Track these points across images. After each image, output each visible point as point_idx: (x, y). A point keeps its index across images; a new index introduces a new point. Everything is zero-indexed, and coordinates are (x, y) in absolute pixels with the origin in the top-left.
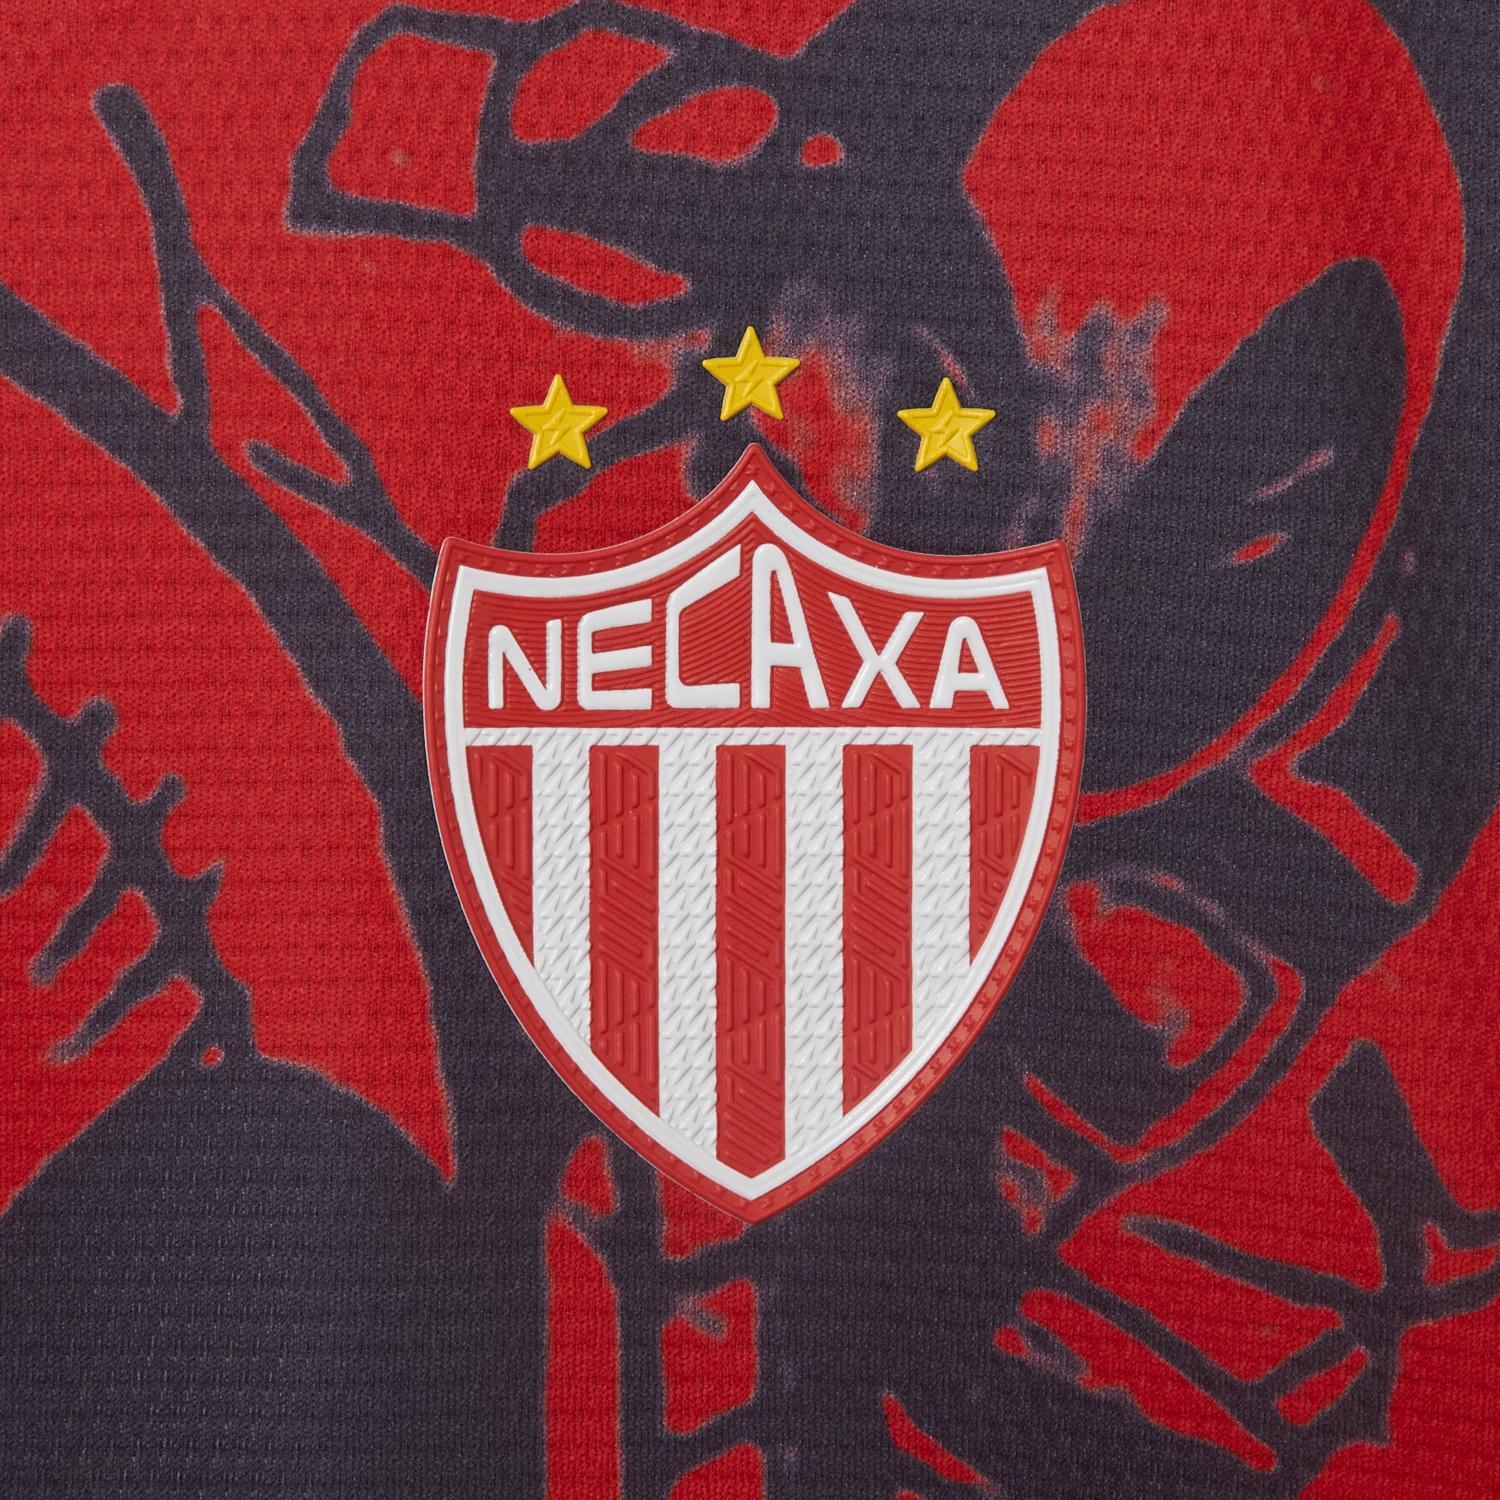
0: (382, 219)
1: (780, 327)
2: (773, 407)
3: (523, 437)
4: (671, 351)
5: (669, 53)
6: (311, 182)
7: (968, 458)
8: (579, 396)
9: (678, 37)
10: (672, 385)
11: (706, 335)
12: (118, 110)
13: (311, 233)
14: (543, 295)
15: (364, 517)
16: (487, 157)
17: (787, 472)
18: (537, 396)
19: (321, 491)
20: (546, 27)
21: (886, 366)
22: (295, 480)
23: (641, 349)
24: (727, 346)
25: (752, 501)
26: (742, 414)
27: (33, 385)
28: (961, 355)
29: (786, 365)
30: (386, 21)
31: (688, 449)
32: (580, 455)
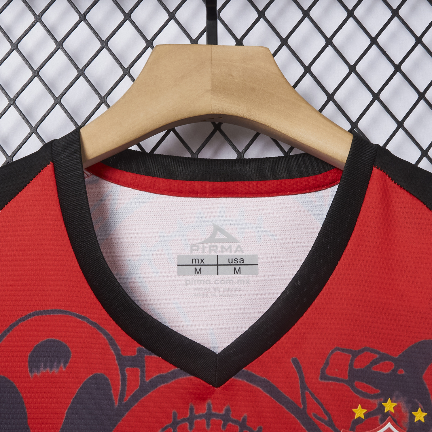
0: (333, 379)
1: (394, 398)
2: (393, 411)
3: (354, 414)
4: (377, 401)
5: (378, 356)
6: (323, 373)
7: (423, 421)
8: (363, 408)
9: (379, 353)
10: (377, 406)
11: (383, 399)
12: (295, 361)
13: (323, 381)
14: (358, 392)
15: (330, 426)
16: (350, 370)
17: (395, 421)
18: (356, 408)
19: (323, 421)
20: (359, 351)
21: (410, 405)
22: (319, 419)
23: (372, 401)
24: (386, 401)
25: (389, 425)
26: (388, 412)
27: (281, 403)
28: (422, 404)
29: (395, 404)
30: (336, 349)
31: (379, 416)
32: (363, 417)
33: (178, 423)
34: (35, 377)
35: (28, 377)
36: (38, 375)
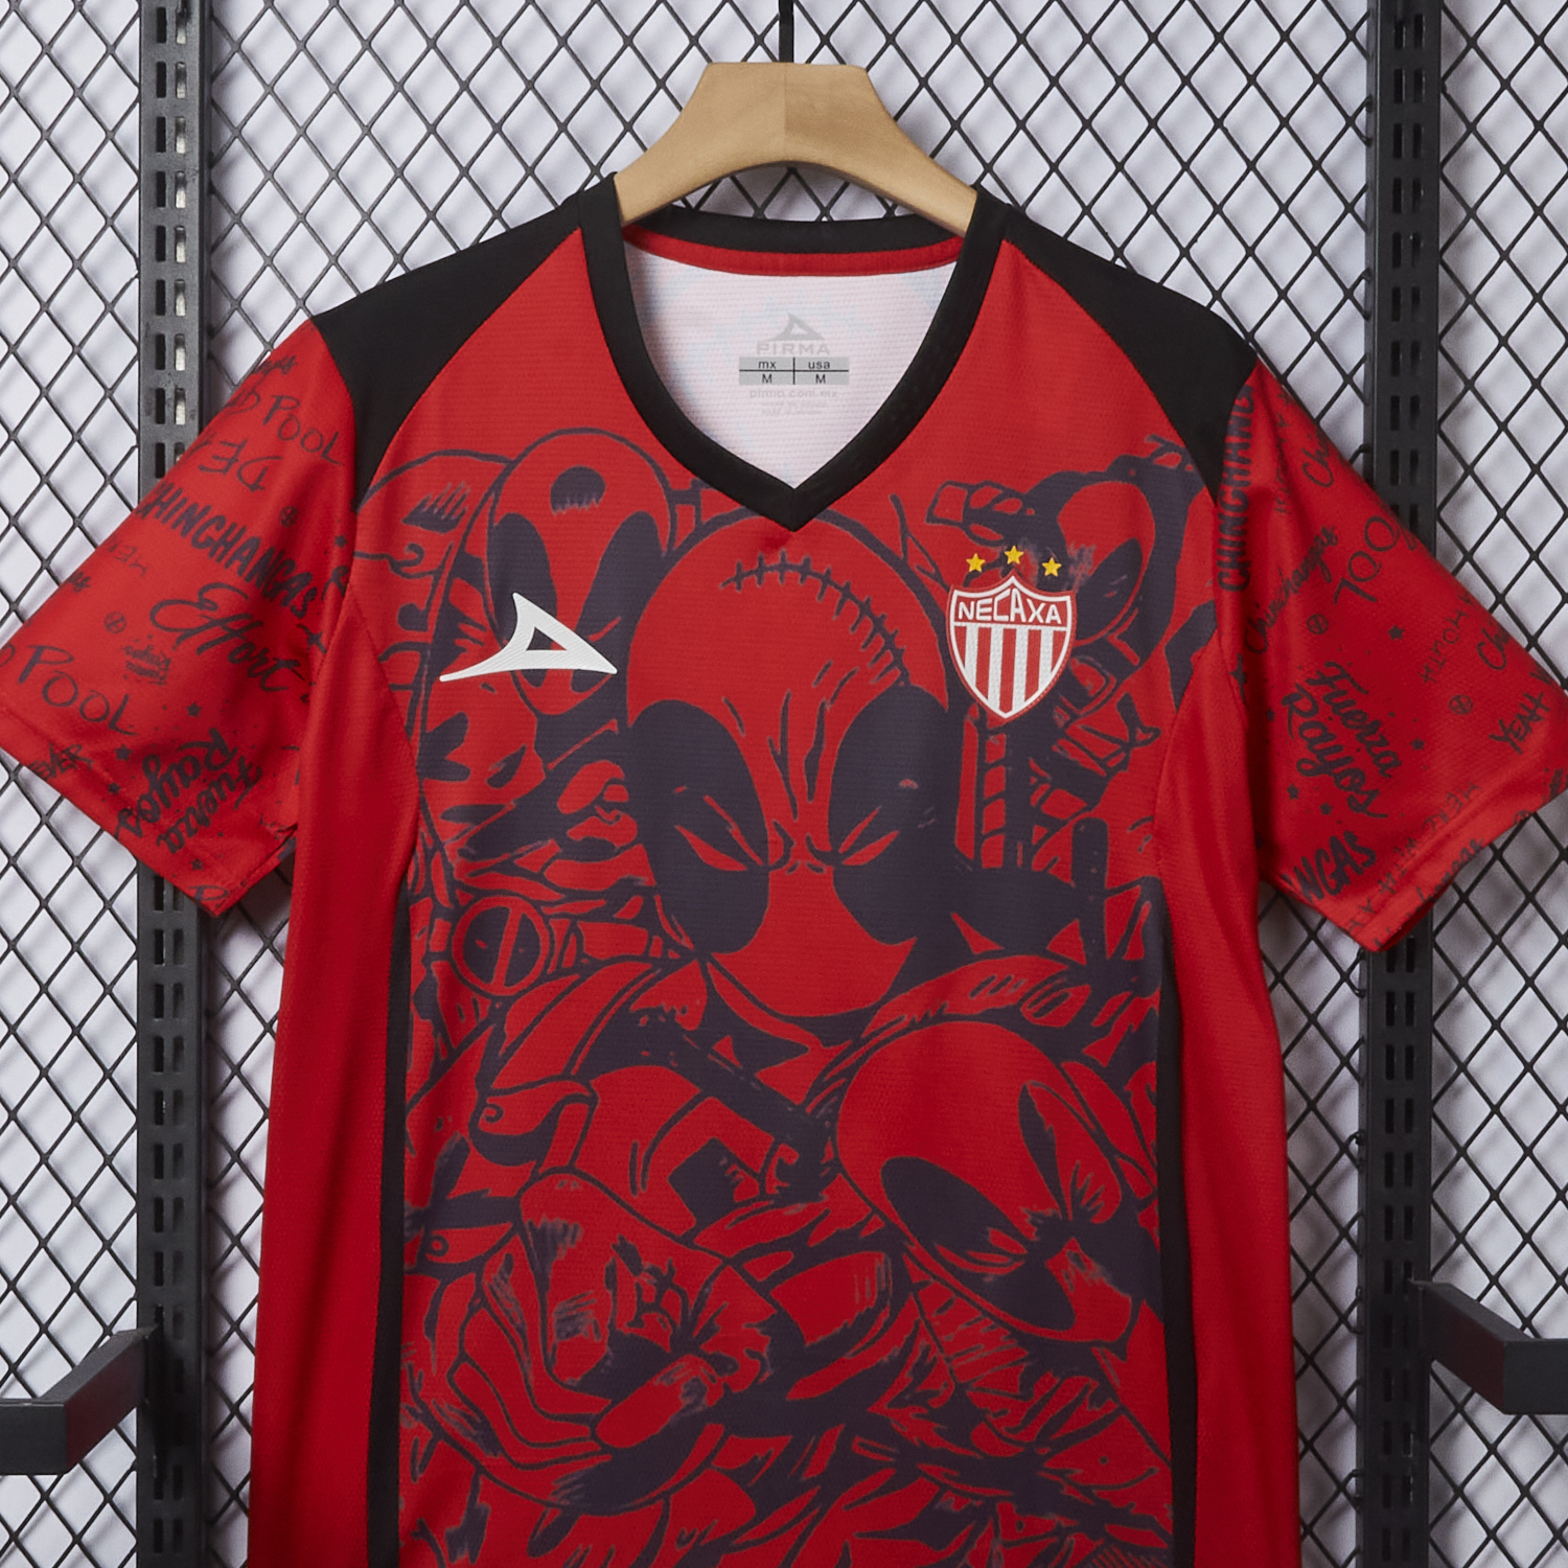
0: (943, 522)
1: (1019, 546)
2: (1018, 562)
3: (968, 565)
4: (998, 550)
5: (1001, 492)
6: (930, 513)
7: (1056, 574)
8: (980, 557)
9: (1003, 488)
10: (998, 556)
11: (1005, 547)
12: (893, 498)
13: (930, 524)
14: (974, 538)
15: (936, 580)
16: (965, 510)
17: (1020, 574)
18: (971, 557)
19: (928, 574)
20: (977, 486)
21: (1040, 555)
22: (923, 571)
23: (993, 549)
24: (1009, 549)
25: (1013, 580)
26: (1011, 563)
27: (875, 552)
28: (1054, 552)
29: (1021, 553)
30: (948, 483)
31: (1001, 569)
32: (980, 570)
33: (743, 576)
34: (559, 515)
35: (551, 515)
36: (564, 513)
